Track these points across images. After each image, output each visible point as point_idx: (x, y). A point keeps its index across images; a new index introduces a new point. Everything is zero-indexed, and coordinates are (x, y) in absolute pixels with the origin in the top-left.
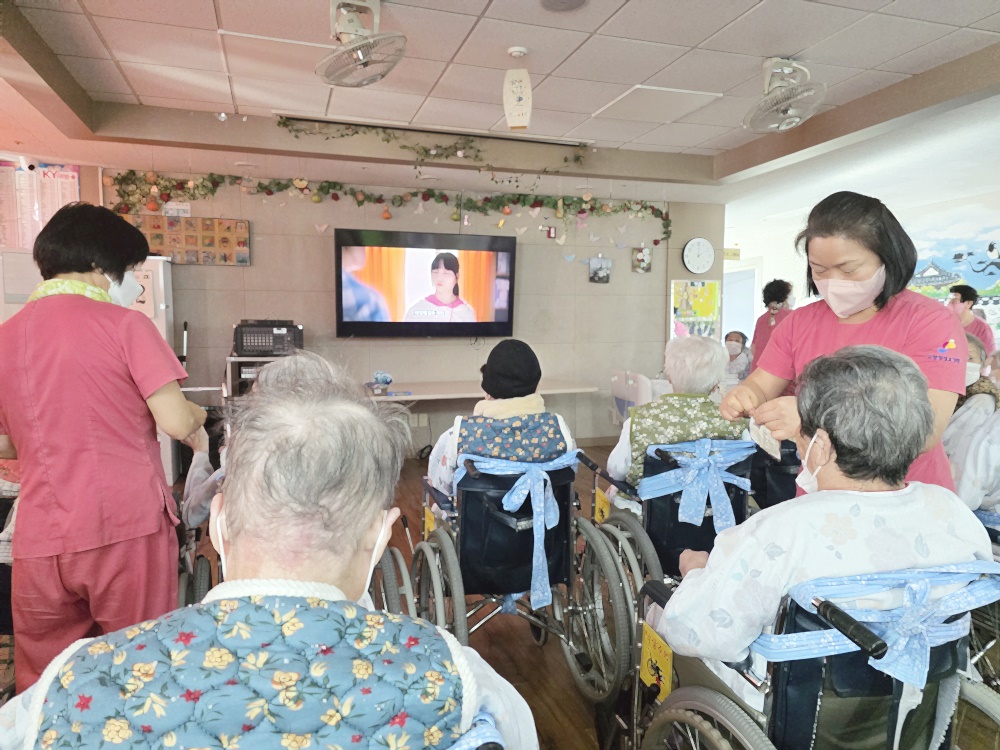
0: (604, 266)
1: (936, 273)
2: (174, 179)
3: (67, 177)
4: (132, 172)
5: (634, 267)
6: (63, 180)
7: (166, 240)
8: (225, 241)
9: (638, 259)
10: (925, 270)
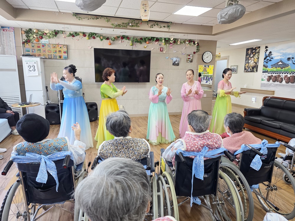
0: (177, 60)
1: (282, 64)
2: (43, 32)
3: (10, 31)
4: (31, 29)
5: (187, 61)
7: (42, 51)
8: (60, 51)
9: (188, 58)
10: (278, 63)
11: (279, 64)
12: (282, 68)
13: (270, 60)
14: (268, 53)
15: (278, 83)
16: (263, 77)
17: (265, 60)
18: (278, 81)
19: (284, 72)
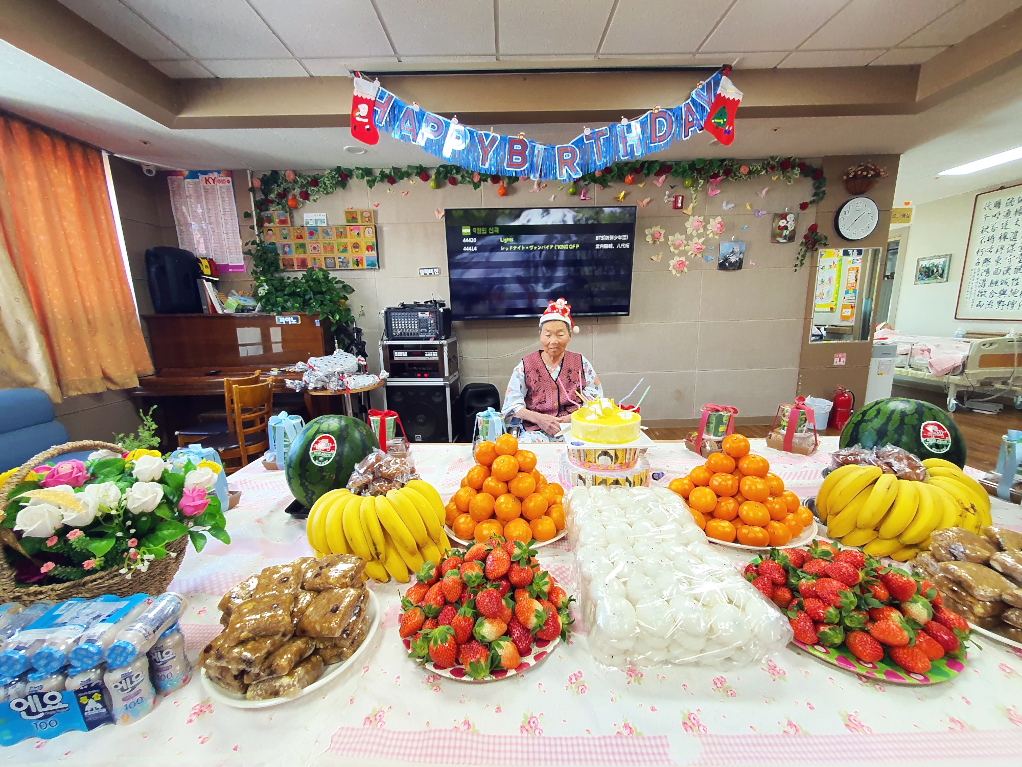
2: (309, 176)
3: (223, 181)
4: (275, 173)
5: (774, 236)
6: (220, 185)
9: (779, 227)
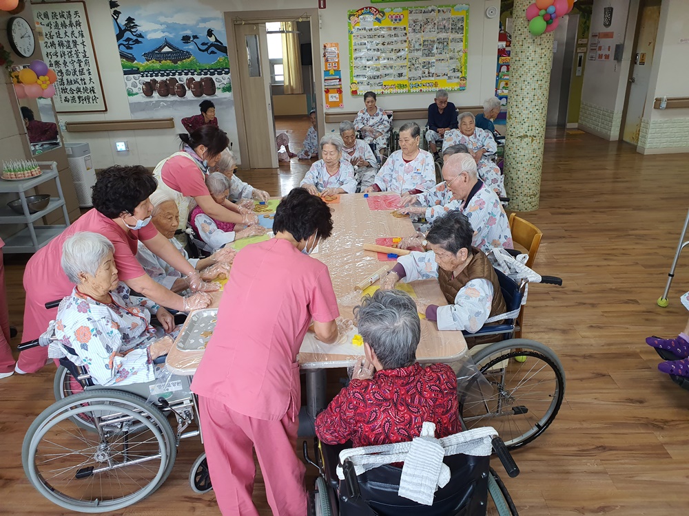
1: (171, 50)
10: (161, 48)
11: (163, 51)
12: (175, 62)
13: (137, 42)
14: (122, 21)
15: (176, 98)
16: (129, 85)
17: (121, 41)
18: (174, 94)
19: (183, 71)
